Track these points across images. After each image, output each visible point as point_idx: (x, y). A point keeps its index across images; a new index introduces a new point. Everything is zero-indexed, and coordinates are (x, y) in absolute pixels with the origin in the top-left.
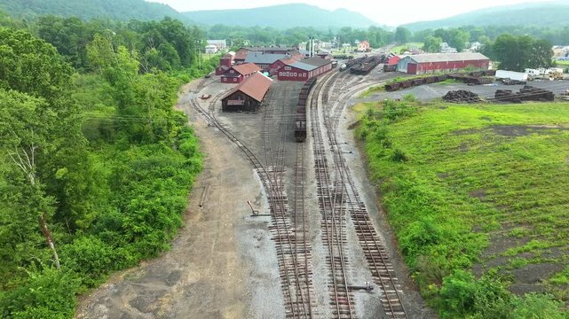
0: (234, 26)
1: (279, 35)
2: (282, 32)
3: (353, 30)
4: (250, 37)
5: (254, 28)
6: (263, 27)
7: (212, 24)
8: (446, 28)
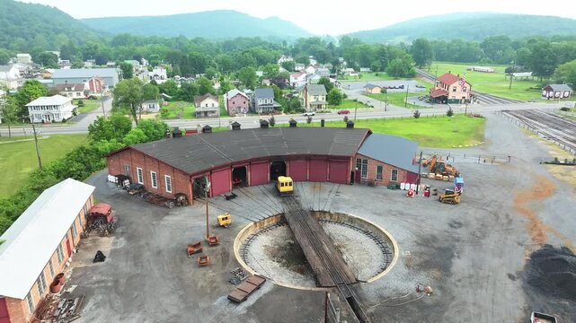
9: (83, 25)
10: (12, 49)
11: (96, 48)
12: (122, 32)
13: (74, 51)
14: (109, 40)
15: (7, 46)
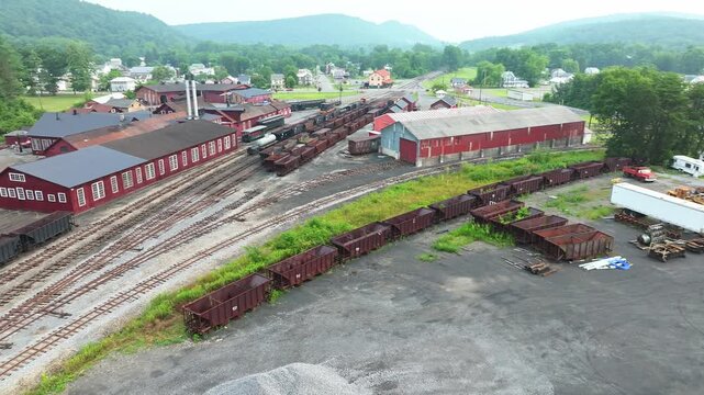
3: (390, 49)
8: (515, 47)
9: (175, 32)
10: (107, 55)
11: (174, 53)
12: (205, 40)
13: (157, 57)
14: (193, 46)
15: (103, 52)
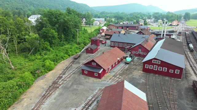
0: (109, 12)
1: (127, 16)
2: (128, 14)
4: (115, 17)
5: (117, 13)
6: (121, 12)
7: (101, 11)
9: (92, 9)
